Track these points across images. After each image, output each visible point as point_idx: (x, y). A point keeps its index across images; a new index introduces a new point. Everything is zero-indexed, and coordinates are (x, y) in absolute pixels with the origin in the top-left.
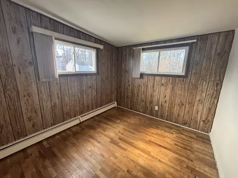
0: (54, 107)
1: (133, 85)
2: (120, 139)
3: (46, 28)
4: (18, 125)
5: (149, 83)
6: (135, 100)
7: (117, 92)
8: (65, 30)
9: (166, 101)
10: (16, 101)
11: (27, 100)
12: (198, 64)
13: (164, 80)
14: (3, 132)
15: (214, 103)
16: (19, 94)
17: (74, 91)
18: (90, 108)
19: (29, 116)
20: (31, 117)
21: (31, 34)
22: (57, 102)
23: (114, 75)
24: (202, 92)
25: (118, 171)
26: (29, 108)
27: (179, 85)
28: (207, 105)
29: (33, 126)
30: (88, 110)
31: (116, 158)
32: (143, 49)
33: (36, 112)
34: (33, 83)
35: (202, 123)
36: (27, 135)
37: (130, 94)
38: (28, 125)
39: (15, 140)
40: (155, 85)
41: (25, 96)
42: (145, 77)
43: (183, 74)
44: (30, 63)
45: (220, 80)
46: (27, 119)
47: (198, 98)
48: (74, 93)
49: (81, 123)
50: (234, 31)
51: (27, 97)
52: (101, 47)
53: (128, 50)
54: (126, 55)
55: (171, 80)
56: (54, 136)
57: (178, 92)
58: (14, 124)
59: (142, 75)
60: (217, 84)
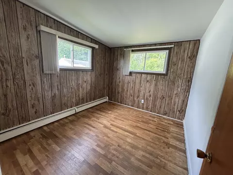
0: (54, 97)
1: (123, 81)
2: (112, 125)
3: (51, 27)
4: (23, 110)
5: (136, 80)
6: (125, 95)
7: (109, 88)
8: (66, 30)
9: (150, 95)
10: (23, 89)
11: (32, 89)
12: (175, 64)
13: (149, 77)
14: (10, 115)
15: (186, 96)
16: (25, 83)
17: (71, 84)
18: (85, 100)
19: (32, 103)
20: (34, 104)
21: (39, 32)
22: (57, 92)
23: (106, 72)
24: (178, 87)
25: (111, 146)
26: (33, 96)
27: (161, 81)
28: (182, 98)
29: (36, 112)
30: (83, 103)
31: (109, 138)
32: (133, 51)
33: (39, 101)
34: (38, 74)
35: (178, 112)
36: (30, 121)
37: (120, 90)
38: (32, 111)
39: (20, 124)
40: (142, 82)
41: (30, 85)
42: (133, 75)
43: (164, 73)
44: (37, 57)
45: (190, 77)
46: (31, 106)
47: (175, 92)
48: (71, 86)
49: (76, 113)
50: (199, 40)
51: (32, 86)
52: (97, 46)
53: (119, 50)
54: (117, 56)
55: (154, 78)
56: (53, 123)
57: (160, 87)
58: (19, 109)
59: (131, 73)
60: (189, 81)
